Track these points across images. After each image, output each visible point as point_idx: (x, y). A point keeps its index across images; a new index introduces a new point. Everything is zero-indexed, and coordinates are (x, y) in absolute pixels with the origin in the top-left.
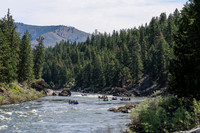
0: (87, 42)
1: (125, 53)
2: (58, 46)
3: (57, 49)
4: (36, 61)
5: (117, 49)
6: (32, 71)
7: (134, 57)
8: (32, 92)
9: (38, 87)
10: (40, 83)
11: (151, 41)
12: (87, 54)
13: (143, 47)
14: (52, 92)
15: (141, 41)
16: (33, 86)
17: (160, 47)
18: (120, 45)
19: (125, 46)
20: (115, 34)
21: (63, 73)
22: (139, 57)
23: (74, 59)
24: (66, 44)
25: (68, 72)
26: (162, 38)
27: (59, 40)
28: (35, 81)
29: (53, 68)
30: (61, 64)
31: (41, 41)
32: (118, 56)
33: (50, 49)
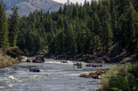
0: (60, 11)
1: (96, 22)
2: (32, 15)
3: (31, 19)
4: (11, 30)
5: (88, 18)
6: (6, 39)
7: (105, 26)
8: (7, 59)
9: (13, 54)
10: (14, 51)
11: (121, 11)
12: (60, 23)
13: (113, 16)
14: (26, 58)
15: (111, 11)
16: (8, 53)
17: (129, 16)
18: (91, 14)
19: (96, 16)
20: (86, 4)
21: (37, 41)
22: (109, 25)
23: (47, 28)
24: (40, 14)
25: (42, 40)
26: (132, 7)
27: (33, 9)
28: (9, 48)
29: (27, 37)
30: (35, 33)
31: (15, 10)
32: (89, 25)
33: (24, 18)
